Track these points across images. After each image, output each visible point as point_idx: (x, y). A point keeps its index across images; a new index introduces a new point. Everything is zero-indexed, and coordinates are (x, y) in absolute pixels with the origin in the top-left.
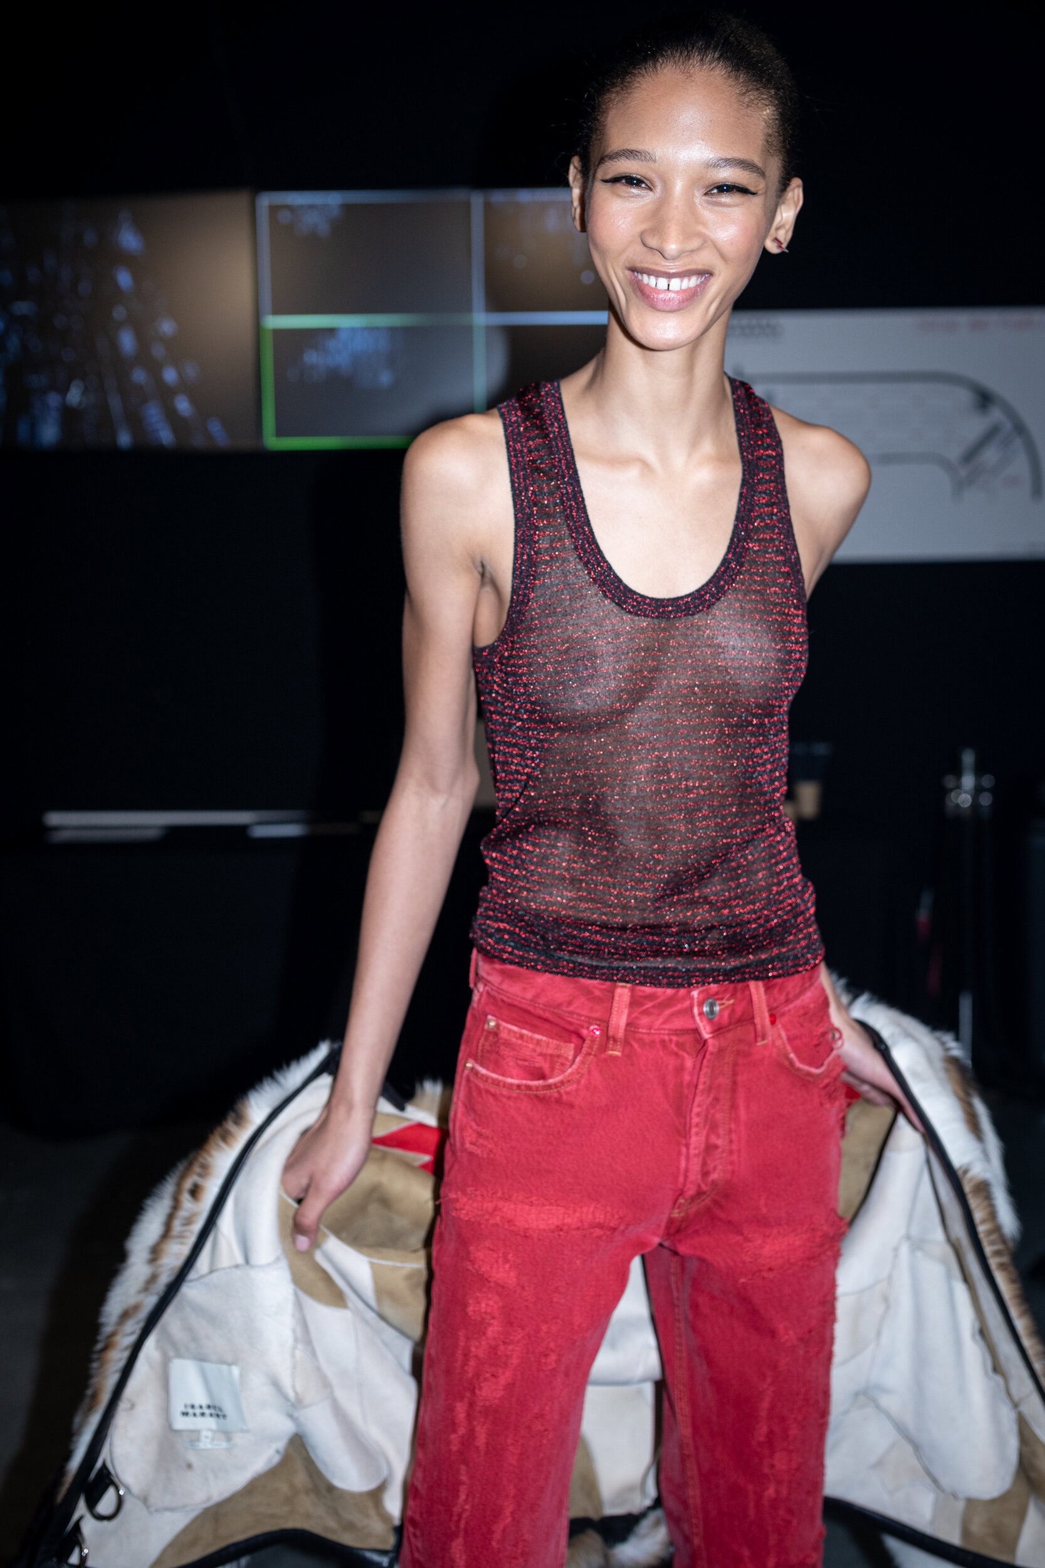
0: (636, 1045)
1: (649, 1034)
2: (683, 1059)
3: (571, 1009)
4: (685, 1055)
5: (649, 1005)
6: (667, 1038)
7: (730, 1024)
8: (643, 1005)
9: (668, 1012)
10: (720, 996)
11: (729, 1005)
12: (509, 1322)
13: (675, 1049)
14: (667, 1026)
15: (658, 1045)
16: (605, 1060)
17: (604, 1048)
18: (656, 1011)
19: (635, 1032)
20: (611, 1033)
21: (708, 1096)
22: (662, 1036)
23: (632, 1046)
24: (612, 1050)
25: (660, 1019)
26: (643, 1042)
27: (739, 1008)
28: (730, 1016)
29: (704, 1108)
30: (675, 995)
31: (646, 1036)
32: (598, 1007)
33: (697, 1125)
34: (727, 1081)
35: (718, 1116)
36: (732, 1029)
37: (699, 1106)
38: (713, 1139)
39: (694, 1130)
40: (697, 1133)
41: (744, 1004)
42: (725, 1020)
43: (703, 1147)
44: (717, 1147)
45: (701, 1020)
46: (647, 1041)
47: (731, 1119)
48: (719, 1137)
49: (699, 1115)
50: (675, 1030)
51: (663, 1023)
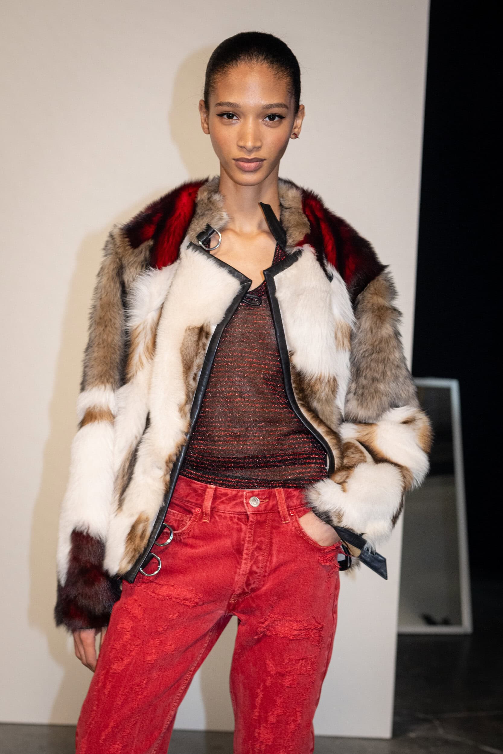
0: (217, 518)
1: (224, 513)
2: (241, 526)
3: (188, 499)
4: (241, 523)
5: (224, 498)
6: (233, 515)
7: (265, 510)
8: (221, 498)
9: (234, 502)
10: (260, 497)
11: (266, 502)
13: (237, 522)
14: (232, 510)
15: (228, 519)
16: (202, 524)
17: (201, 519)
18: (227, 502)
19: (217, 511)
20: (204, 511)
21: (253, 545)
22: (230, 515)
23: (215, 518)
24: (205, 520)
25: (230, 506)
26: (220, 516)
27: (271, 503)
28: (266, 507)
29: (251, 551)
30: (237, 494)
31: (222, 514)
32: (199, 498)
33: (246, 559)
34: (267, 541)
35: (261, 558)
36: (267, 513)
37: (247, 549)
38: (254, 568)
39: (243, 561)
40: (245, 563)
41: (275, 502)
42: (262, 508)
43: (248, 571)
44: (256, 573)
45: (247, 506)
46: (223, 516)
47: (268, 560)
48: (258, 568)
49: (247, 554)
50: (237, 512)
51: (231, 508)
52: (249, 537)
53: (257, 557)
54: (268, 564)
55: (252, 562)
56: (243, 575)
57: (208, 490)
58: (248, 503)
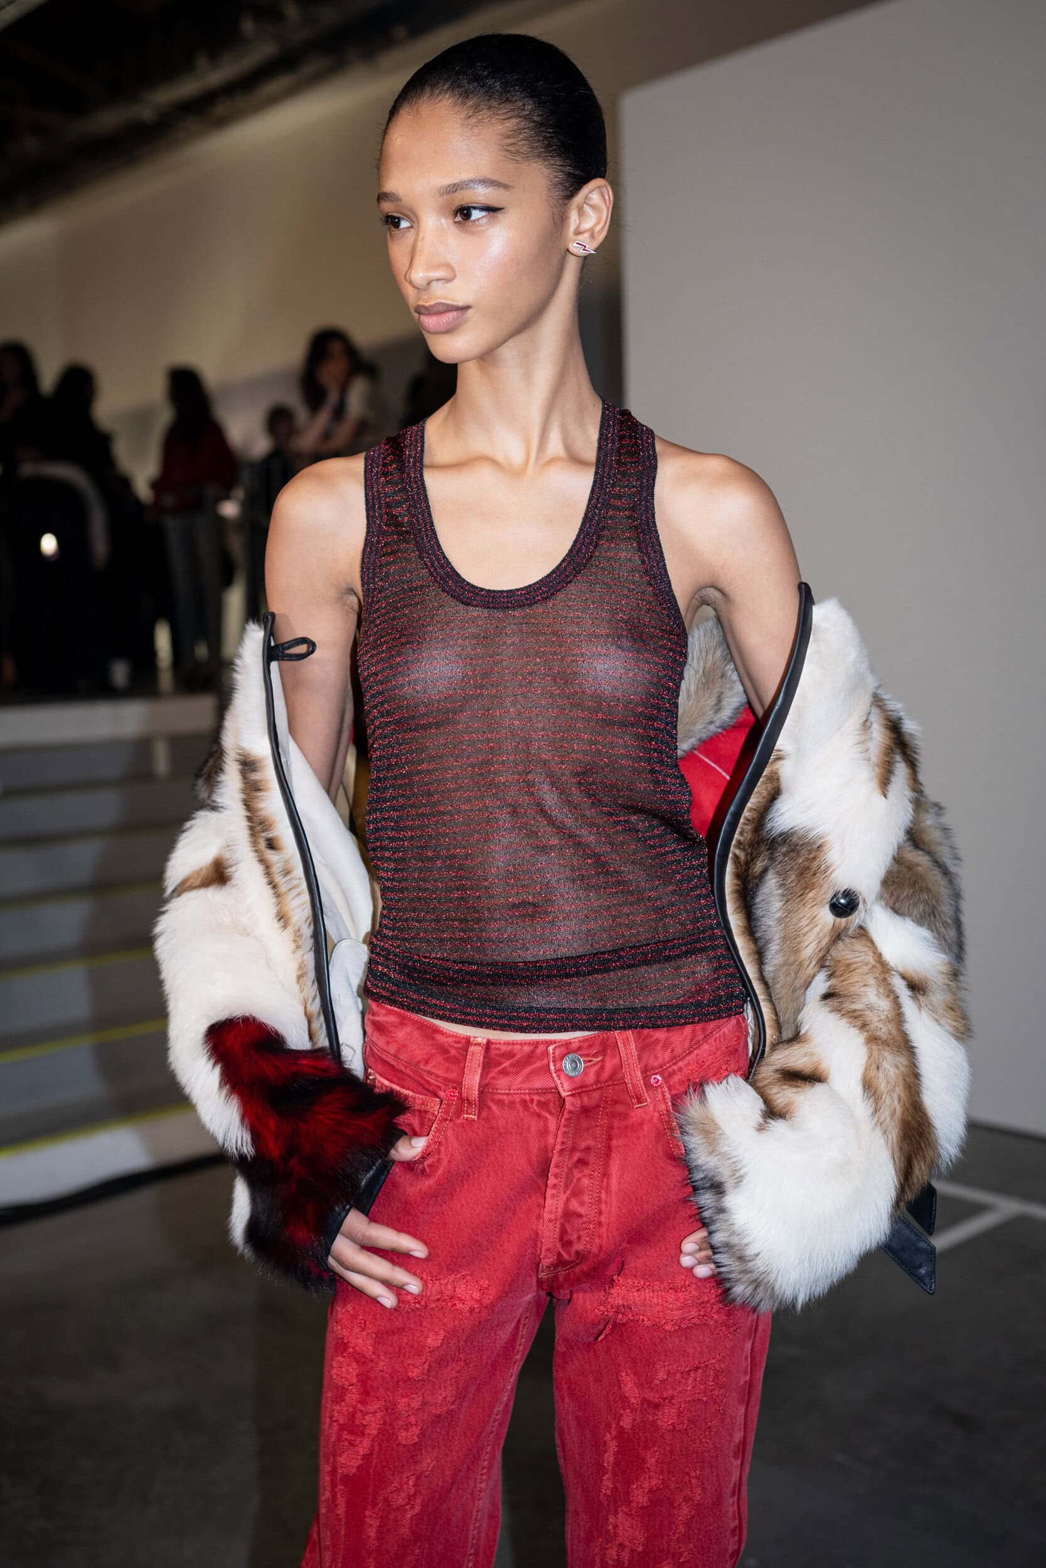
0: (494, 1107)
1: (508, 1094)
2: (546, 1120)
3: (428, 1068)
4: (547, 1115)
5: (506, 1064)
6: (527, 1098)
7: (597, 1081)
8: (501, 1062)
9: (527, 1070)
10: (584, 1052)
11: (598, 1062)
12: (366, 1392)
13: (538, 1110)
14: (524, 1086)
15: (519, 1107)
16: (462, 1125)
17: (459, 1112)
18: (515, 1070)
19: (493, 1093)
20: (465, 1095)
21: (570, 1157)
22: (522, 1096)
23: (490, 1108)
24: (467, 1114)
25: (520, 1079)
26: (500, 1103)
27: (609, 1065)
28: (598, 1074)
29: (565, 1170)
30: (533, 1052)
31: (505, 1097)
32: (454, 1067)
33: (555, 1186)
34: (600, 1146)
35: (586, 1182)
36: (601, 1088)
37: (557, 1166)
38: (574, 1205)
39: (549, 1192)
40: (553, 1196)
41: (616, 1061)
42: (591, 1078)
43: (560, 1211)
44: (580, 1216)
45: (559, 1076)
46: (506, 1102)
47: (602, 1187)
48: (582, 1204)
49: (556, 1176)
50: (537, 1090)
51: (523, 1082)
52: (563, 1143)
53: (579, 1179)
54: (603, 1196)
55: (568, 1192)
56: (550, 1221)
57: (472, 1049)
58: (559, 1071)
